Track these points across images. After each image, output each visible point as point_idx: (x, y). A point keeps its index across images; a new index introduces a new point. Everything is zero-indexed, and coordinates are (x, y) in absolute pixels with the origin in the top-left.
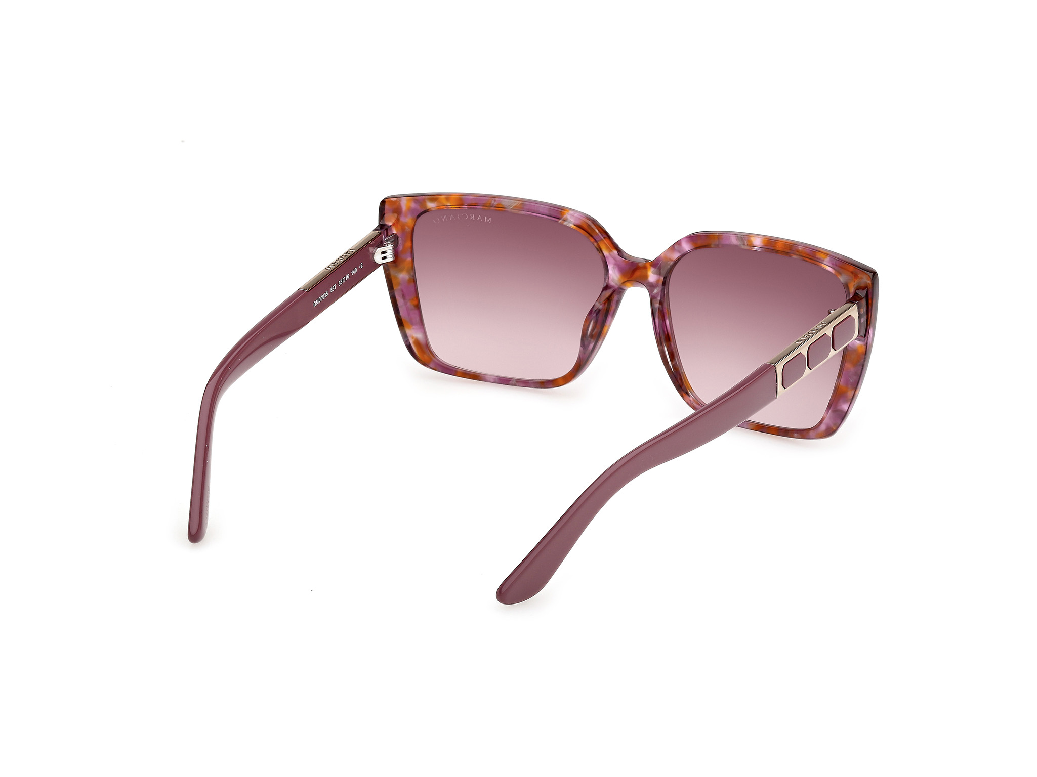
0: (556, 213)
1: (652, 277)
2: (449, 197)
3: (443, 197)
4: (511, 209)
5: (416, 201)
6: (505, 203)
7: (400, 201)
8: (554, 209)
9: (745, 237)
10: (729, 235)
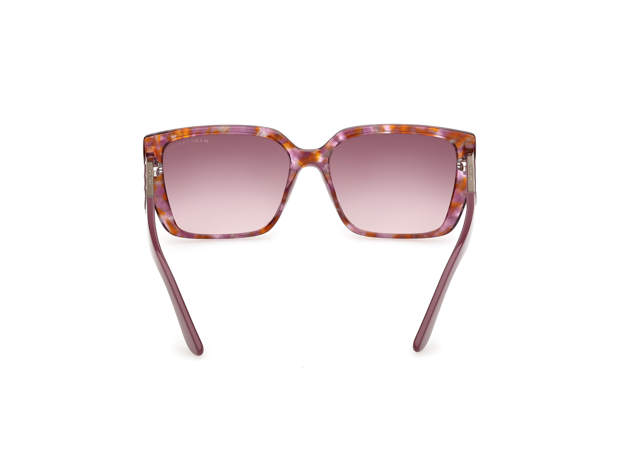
0: (254, 130)
1: (320, 159)
2: (182, 131)
3: (180, 131)
4: (224, 132)
5: (165, 136)
6: (220, 129)
7: (154, 138)
8: (253, 128)
9: (380, 127)
10: (369, 127)
